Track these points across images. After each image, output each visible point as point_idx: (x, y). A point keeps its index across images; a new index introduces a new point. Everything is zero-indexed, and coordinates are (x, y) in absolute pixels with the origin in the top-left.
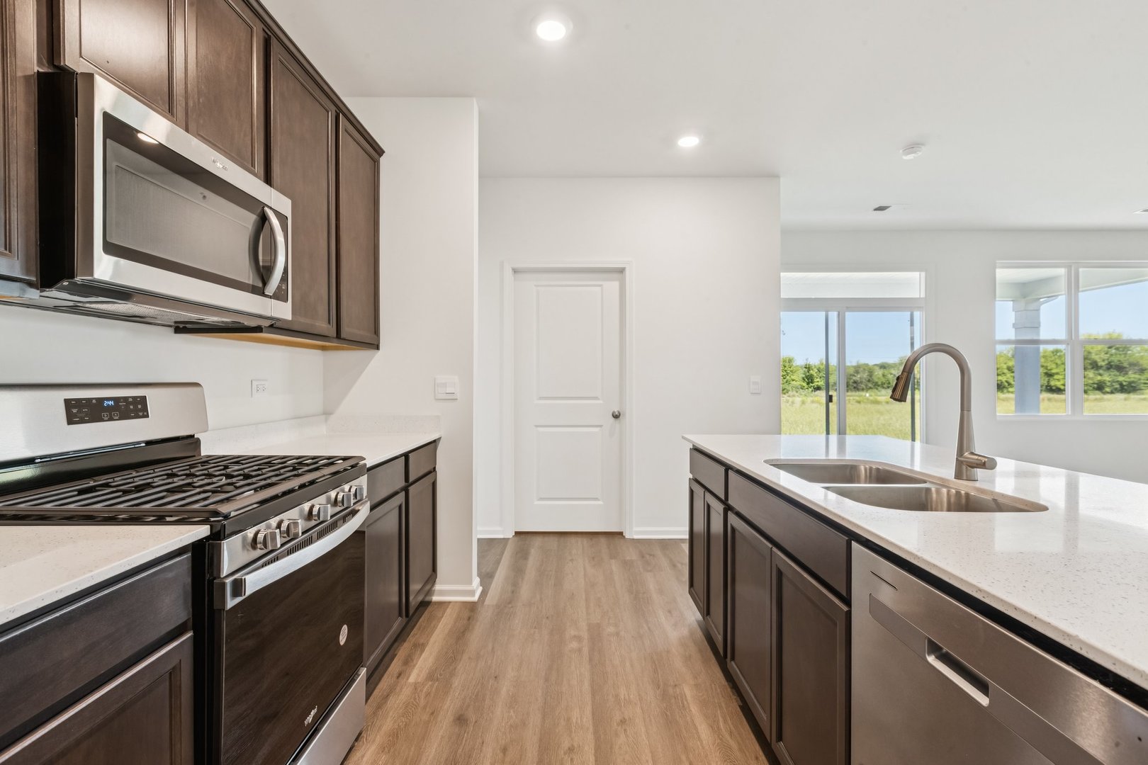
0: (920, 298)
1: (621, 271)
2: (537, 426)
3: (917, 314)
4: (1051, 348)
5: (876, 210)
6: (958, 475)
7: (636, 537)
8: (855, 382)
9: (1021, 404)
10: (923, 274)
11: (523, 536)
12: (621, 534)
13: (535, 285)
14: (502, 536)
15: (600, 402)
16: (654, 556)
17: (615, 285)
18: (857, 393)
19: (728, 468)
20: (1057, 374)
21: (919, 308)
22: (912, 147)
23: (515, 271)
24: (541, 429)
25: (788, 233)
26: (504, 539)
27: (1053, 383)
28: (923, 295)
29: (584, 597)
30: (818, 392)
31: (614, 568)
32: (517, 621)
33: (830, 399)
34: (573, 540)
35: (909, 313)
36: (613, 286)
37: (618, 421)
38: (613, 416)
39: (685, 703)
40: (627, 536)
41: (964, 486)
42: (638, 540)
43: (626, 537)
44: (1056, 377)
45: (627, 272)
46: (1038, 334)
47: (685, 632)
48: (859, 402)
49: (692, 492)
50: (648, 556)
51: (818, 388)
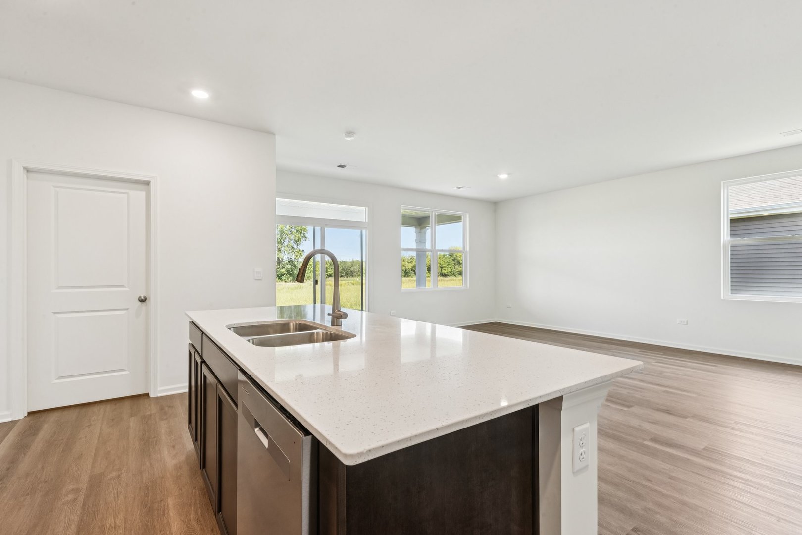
0: (365, 222)
1: (148, 183)
2: (55, 313)
3: (364, 232)
4: (442, 253)
5: (338, 167)
6: (333, 324)
7: (160, 395)
8: (351, 272)
9: (419, 283)
10: (367, 208)
11: (37, 415)
12: (147, 395)
13: (54, 186)
14: (9, 419)
15: (127, 289)
16: (172, 407)
17: (142, 194)
18: (352, 279)
19: (203, 333)
20: (445, 267)
21: (365, 228)
22: (349, 133)
23: (28, 171)
24: (59, 316)
25: (282, 172)
26: (12, 421)
27: (443, 272)
28: (367, 221)
29: (93, 455)
30: (330, 278)
31: (131, 424)
32: (5, 495)
33: (316, 282)
34: (95, 409)
35: (360, 231)
36: (139, 195)
37: (144, 304)
38: (139, 300)
39: (166, 510)
40: (152, 395)
41: (334, 330)
42: (162, 397)
43: (151, 397)
44: (444, 268)
45: (152, 184)
46: (425, 246)
47: (182, 458)
48: (353, 284)
49: (190, 354)
50: (167, 409)
51: (330, 276)
